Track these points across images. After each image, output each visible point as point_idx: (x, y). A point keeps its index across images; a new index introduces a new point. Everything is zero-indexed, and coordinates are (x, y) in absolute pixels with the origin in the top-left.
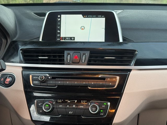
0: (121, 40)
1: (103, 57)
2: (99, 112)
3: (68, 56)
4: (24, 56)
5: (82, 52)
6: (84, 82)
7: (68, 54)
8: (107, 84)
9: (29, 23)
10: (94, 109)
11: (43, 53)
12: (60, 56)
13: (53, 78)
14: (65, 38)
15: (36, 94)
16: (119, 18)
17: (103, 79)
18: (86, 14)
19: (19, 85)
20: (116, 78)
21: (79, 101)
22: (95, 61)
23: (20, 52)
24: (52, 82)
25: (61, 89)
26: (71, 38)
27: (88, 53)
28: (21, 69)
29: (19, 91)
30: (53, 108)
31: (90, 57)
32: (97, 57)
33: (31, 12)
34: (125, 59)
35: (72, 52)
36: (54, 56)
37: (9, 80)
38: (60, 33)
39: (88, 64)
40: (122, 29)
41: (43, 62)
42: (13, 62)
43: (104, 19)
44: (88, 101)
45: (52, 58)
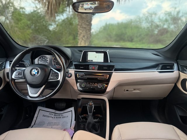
0: (109, 62)
1: (103, 68)
2: (102, 87)
3: (90, 67)
4: (75, 67)
5: (95, 66)
6: (96, 77)
7: (91, 66)
8: (104, 77)
9: (76, 54)
10: (100, 86)
11: (82, 65)
12: (88, 67)
13: (85, 75)
14: (89, 60)
15: (79, 81)
16: (109, 53)
17: (103, 76)
18: (97, 52)
19: (73, 77)
20: (107, 75)
21: (94, 83)
22: (100, 69)
23: (73, 65)
24: (85, 77)
25: (88, 79)
26: (91, 60)
27: (98, 66)
28: (74, 72)
29: (74, 79)
30: (85, 86)
31: (98, 67)
32: (100, 68)
33: (76, 49)
34: (111, 68)
35: (92, 66)
36: (86, 67)
37: (70, 75)
38: (88, 59)
39: (98, 70)
40: (110, 57)
41: (82, 69)
42: (71, 69)
43: (103, 54)
44: (98, 83)
45: (87, 68)
